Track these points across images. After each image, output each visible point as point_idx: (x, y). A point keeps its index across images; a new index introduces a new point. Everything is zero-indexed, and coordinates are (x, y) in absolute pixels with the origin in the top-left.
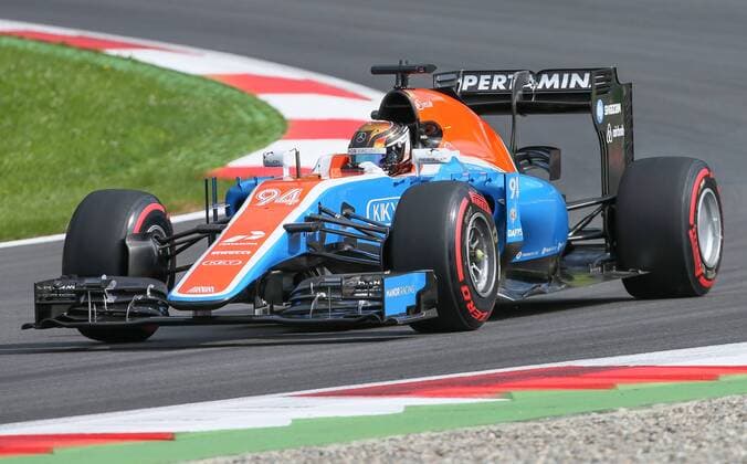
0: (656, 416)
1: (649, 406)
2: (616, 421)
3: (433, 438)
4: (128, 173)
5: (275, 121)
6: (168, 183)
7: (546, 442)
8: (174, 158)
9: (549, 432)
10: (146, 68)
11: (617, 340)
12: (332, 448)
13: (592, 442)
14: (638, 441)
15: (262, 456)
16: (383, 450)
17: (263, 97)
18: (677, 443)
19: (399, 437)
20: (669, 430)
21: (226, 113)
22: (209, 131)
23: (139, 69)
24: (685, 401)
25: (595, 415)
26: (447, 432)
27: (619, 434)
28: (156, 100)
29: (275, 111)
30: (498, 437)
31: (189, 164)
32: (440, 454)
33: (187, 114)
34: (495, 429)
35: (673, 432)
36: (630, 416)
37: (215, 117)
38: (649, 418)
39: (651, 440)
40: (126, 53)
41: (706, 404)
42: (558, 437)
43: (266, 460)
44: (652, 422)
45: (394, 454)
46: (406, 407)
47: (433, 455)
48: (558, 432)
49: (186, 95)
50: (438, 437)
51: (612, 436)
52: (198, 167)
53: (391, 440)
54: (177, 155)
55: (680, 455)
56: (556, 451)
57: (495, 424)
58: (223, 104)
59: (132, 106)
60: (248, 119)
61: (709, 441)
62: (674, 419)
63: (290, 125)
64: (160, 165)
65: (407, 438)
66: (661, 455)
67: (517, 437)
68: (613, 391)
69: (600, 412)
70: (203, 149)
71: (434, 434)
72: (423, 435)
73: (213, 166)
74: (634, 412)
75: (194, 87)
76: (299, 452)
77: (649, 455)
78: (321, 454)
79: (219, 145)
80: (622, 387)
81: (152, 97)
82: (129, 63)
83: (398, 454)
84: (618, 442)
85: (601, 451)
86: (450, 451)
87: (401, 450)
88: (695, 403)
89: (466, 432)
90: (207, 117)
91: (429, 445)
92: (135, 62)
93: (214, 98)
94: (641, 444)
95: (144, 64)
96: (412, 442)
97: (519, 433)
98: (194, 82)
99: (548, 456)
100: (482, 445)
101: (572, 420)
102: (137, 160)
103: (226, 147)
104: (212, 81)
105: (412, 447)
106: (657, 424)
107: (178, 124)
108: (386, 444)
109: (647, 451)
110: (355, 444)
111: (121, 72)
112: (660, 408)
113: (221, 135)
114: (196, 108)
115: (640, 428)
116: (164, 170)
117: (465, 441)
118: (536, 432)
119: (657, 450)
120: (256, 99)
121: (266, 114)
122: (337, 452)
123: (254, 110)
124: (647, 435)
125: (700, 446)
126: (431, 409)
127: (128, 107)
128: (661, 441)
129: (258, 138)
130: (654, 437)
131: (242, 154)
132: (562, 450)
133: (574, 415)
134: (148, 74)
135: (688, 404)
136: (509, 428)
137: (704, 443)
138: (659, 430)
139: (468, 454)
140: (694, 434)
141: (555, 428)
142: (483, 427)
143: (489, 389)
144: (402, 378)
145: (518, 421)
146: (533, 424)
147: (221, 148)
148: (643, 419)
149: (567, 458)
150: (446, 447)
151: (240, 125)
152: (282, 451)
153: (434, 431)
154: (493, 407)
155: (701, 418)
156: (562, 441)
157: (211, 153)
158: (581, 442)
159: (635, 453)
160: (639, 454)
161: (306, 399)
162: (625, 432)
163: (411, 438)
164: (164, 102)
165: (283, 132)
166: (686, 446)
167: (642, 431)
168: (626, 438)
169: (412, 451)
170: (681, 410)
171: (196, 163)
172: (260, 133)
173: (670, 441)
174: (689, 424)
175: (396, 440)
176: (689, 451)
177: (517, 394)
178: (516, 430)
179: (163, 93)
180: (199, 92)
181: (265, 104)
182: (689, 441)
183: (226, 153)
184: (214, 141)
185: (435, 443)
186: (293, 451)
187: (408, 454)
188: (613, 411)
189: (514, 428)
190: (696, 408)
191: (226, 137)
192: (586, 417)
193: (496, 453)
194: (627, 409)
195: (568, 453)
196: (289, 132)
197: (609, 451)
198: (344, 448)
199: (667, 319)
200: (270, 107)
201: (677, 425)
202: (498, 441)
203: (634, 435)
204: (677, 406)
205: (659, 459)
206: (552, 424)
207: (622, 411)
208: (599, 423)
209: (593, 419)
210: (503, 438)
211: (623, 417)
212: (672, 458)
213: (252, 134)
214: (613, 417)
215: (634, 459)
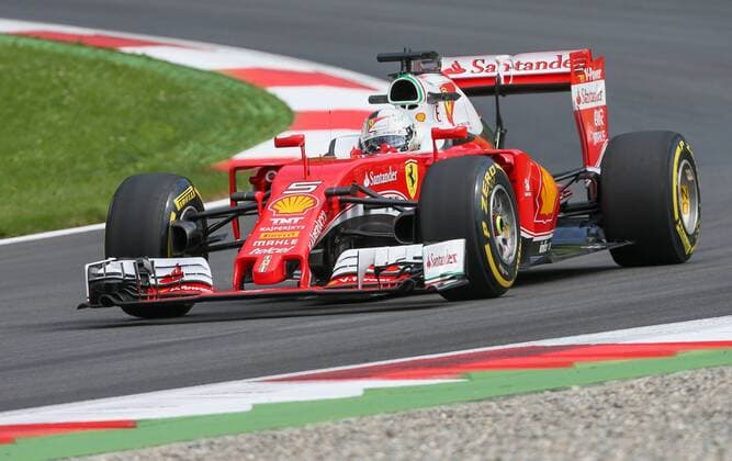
0: (606, 393)
1: (601, 383)
2: (568, 399)
3: (386, 420)
4: (135, 167)
5: (282, 113)
7: (494, 421)
8: (181, 152)
9: (499, 411)
10: (158, 64)
12: (285, 432)
13: (538, 420)
14: (583, 417)
15: (218, 441)
16: (335, 433)
17: (272, 90)
18: (620, 418)
19: (353, 419)
20: (616, 406)
21: (234, 106)
22: (217, 125)
23: (153, 66)
24: (638, 378)
25: (547, 393)
26: (402, 413)
27: (567, 411)
28: (165, 96)
29: (283, 103)
30: (450, 416)
31: (196, 157)
32: (390, 434)
33: (195, 108)
34: (448, 409)
35: (620, 407)
36: (582, 393)
37: (224, 111)
38: (599, 395)
39: (595, 416)
40: (140, 50)
41: (658, 381)
42: (508, 415)
43: (220, 445)
44: (602, 398)
45: (344, 438)
46: (366, 390)
47: (382, 437)
48: (508, 411)
49: (196, 89)
51: (559, 413)
52: (203, 161)
54: (184, 149)
55: (619, 430)
56: (501, 429)
57: (448, 405)
58: (233, 98)
59: (142, 102)
60: (256, 112)
61: (651, 416)
62: (624, 394)
63: (296, 116)
64: (167, 160)
65: (359, 420)
66: (600, 430)
67: (467, 416)
69: (553, 390)
70: (211, 142)
71: (388, 416)
72: (377, 417)
73: (219, 159)
74: (586, 390)
75: (205, 82)
76: (253, 436)
78: (275, 438)
79: (223, 138)
80: (579, 366)
81: (162, 93)
82: (142, 60)
83: (349, 436)
85: (545, 428)
86: (401, 431)
87: (354, 432)
89: (420, 413)
90: (216, 111)
91: (380, 427)
92: (149, 59)
93: (224, 92)
94: (585, 420)
95: (157, 61)
96: (364, 425)
97: (470, 412)
98: (204, 77)
99: (491, 434)
100: (433, 425)
101: (524, 398)
102: (143, 154)
103: (233, 140)
104: (223, 76)
105: (364, 428)
106: (606, 401)
107: (186, 119)
108: (340, 426)
109: (588, 426)
110: (309, 427)
111: (134, 69)
112: (612, 385)
113: (228, 129)
114: (204, 103)
115: (588, 404)
116: (170, 164)
117: (417, 422)
118: (488, 411)
119: (598, 426)
120: (264, 92)
121: (274, 107)
122: (290, 435)
123: (263, 103)
124: (593, 412)
125: (642, 421)
126: (391, 391)
127: (138, 103)
128: (604, 417)
129: (264, 130)
130: (599, 413)
131: (247, 147)
132: (506, 428)
133: (527, 394)
134: (161, 71)
135: (640, 381)
136: (461, 408)
137: (645, 418)
138: (607, 406)
139: (417, 434)
140: (639, 409)
141: (508, 406)
142: (435, 408)
143: (449, 370)
144: (367, 361)
145: (471, 402)
146: (482, 404)
147: (228, 141)
148: (594, 396)
149: (507, 435)
150: (397, 428)
151: (248, 118)
152: (236, 435)
153: (387, 412)
155: (651, 393)
156: (510, 419)
157: (218, 146)
158: (528, 420)
159: (576, 429)
160: (580, 431)
161: (269, 384)
162: (572, 409)
163: (365, 420)
164: (174, 97)
165: (289, 124)
166: (628, 422)
167: (590, 408)
168: (574, 415)
169: (364, 433)
170: (632, 387)
171: (201, 157)
172: (267, 126)
173: (613, 417)
174: (638, 398)
175: (350, 423)
176: (627, 426)
177: (475, 374)
178: (467, 410)
179: (175, 89)
180: (207, 88)
181: (274, 96)
182: (632, 416)
183: (231, 146)
184: (222, 134)
185: (387, 425)
186: (247, 436)
187: (359, 436)
188: (566, 389)
189: (466, 407)
190: (647, 384)
191: (233, 131)
192: (539, 395)
193: (444, 433)
194: (580, 387)
196: (295, 123)
197: (551, 428)
198: (297, 432)
200: (278, 100)
201: (626, 401)
202: (449, 421)
203: (580, 412)
204: (629, 383)
205: (597, 435)
206: (505, 403)
207: (575, 388)
208: (550, 401)
209: (546, 397)
210: (454, 418)
211: (574, 395)
212: (610, 433)
213: (259, 127)
214: (566, 395)
215: (572, 436)
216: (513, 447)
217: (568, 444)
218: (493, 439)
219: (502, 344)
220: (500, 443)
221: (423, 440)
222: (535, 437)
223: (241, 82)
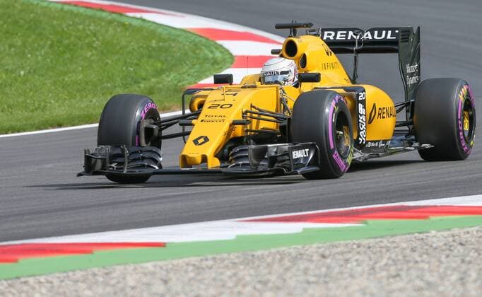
0: (453, 236)
1: (449, 230)
2: (429, 239)
3: (319, 248)
4: (139, 87)
5: (227, 56)
6: (163, 93)
7: (388, 251)
8: (166, 78)
10: (150, 24)
11: (430, 190)
12: (259, 253)
13: (415, 251)
14: (442, 250)
15: (218, 257)
16: (290, 254)
17: (220, 42)
18: (466, 252)
19: (299, 247)
20: (461, 244)
21: (197, 52)
22: (187, 62)
23: (146, 25)
24: (471, 227)
25: (416, 234)
26: (328, 244)
27: (431, 246)
28: (156, 44)
29: (227, 51)
30: (359, 247)
31: (176, 82)
32: (324, 256)
33: (175, 52)
34: (357, 242)
35: (464, 245)
36: (438, 236)
37: (191, 54)
38: (449, 237)
39: (450, 250)
40: (138, 15)
42: (395, 248)
43: (220, 259)
44: (451, 239)
45: (296, 257)
46: (304, 229)
47: (319, 258)
48: (395, 245)
49: (174, 40)
50: (322, 247)
51: (427, 247)
52: (179, 84)
53: (295, 248)
54: (168, 76)
55: (468, 259)
56: (393, 256)
57: (357, 239)
58: (196, 46)
59: (142, 47)
60: (211, 56)
62: (464, 237)
63: (236, 58)
64: (158, 83)
65: (303, 247)
66: (456, 259)
67: (369, 247)
68: (427, 220)
69: (420, 233)
70: (184, 73)
71: (320, 245)
72: (315, 245)
73: (190, 83)
74: (440, 233)
75: (179, 36)
76: (240, 255)
77: (448, 259)
78: (253, 256)
79: (193, 71)
80: (434, 218)
81: (154, 41)
82: (140, 21)
83: (299, 257)
84: (430, 251)
85: (421, 256)
86: (330, 255)
87: (301, 254)
88: (476, 228)
89: (339, 244)
90: (186, 54)
91: (317, 252)
92: (144, 20)
93: (190, 43)
94: (444, 253)
95: (149, 22)
96: (307, 250)
97: (371, 245)
98: (178, 33)
99: (389, 259)
100: (349, 252)
101: (403, 237)
102: (144, 79)
103: (197, 72)
104: (189, 32)
105: (308, 252)
106: (454, 241)
107: (169, 58)
108: (292, 250)
109: (447, 256)
110: (273, 250)
111: (135, 26)
112: (456, 231)
113: (194, 65)
114: (179, 49)
115: (443, 242)
116: (161, 86)
117: (339, 250)
118: (382, 245)
119: (455, 256)
120: (216, 43)
121: (221, 52)
122: (263, 255)
123: (214, 50)
124: (448, 247)
125: (479, 254)
126: (319, 230)
127: (139, 48)
128: (456, 251)
129: (217, 67)
130: (452, 248)
131: (207, 76)
132: (397, 255)
133: (404, 234)
134: (151, 28)
135: (473, 228)
136: (365, 242)
138: (456, 244)
139: (340, 257)
140: (476, 246)
141: (394, 242)
142: (349, 241)
143: (353, 218)
144: (301, 211)
145: (371, 238)
146: (379, 240)
147: (194, 72)
148: (445, 238)
149: (399, 260)
150: (327, 253)
151: (206, 59)
152: (229, 254)
153: (320, 243)
154: (357, 230)
156: (397, 250)
157: (189, 75)
158: (408, 251)
159: (441, 257)
160: (443, 258)
162: (435, 245)
163: (307, 247)
164: (161, 44)
165: (232, 63)
166: (471, 254)
167: (445, 244)
168: (436, 248)
169: (308, 255)
170: (468, 233)
171: (179, 82)
172: (218, 64)
173: (462, 251)
174: (473, 240)
175: (298, 249)
176: (472, 257)
177: (371, 222)
178: (369, 243)
179: (160, 39)
180: (180, 39)
181: (221, 46)
182: (473, 251)
183: (196, 76)
184: (190, 68)
185: (321, 251)
186: (236, 254)
187: (305, 257)
188: (427, 232)
190: (477, 231)
191: (197, 66)
192: (411, 235)
193: (357, 257)
194: (437, 232)
195: (400, 257)
196: (235, 63)
197: (425, 256)
198: (266, 252)
199: (461, 178)
200: (224, 48)
201: (466, 241)
202: (358, 250)
203: (440, 247)
204: (466, 230)
205: (455, 262)
206: (391, 240)
207: (433, 232)
208: (419, 239)
209: (415, 237)
210: (361, 248)
211: (434, 236)
212: (463, 261)
213: (212, 64)
214: (427, 236)
215: (440, 262)
216: (405, 267)
217: (438, 266)
218: (390, 262)
219: (382, 203)
220: (396, 264)
221: (347, 261)
222: (416, 262)
223: (201, 37)
